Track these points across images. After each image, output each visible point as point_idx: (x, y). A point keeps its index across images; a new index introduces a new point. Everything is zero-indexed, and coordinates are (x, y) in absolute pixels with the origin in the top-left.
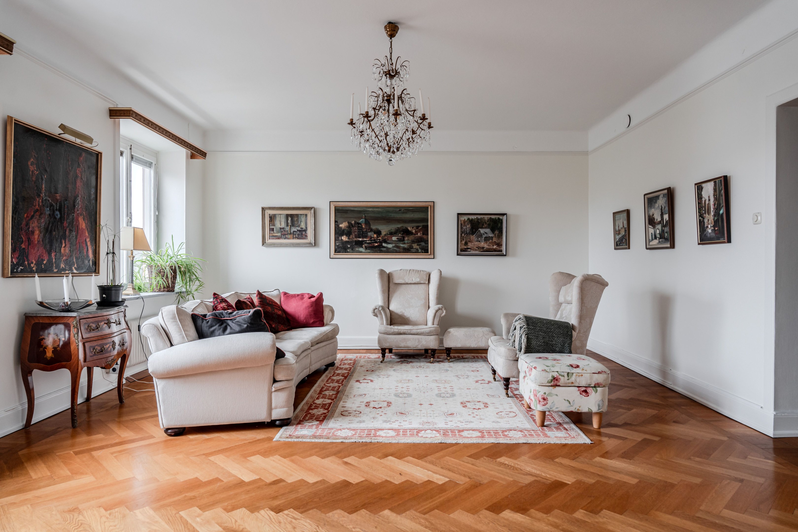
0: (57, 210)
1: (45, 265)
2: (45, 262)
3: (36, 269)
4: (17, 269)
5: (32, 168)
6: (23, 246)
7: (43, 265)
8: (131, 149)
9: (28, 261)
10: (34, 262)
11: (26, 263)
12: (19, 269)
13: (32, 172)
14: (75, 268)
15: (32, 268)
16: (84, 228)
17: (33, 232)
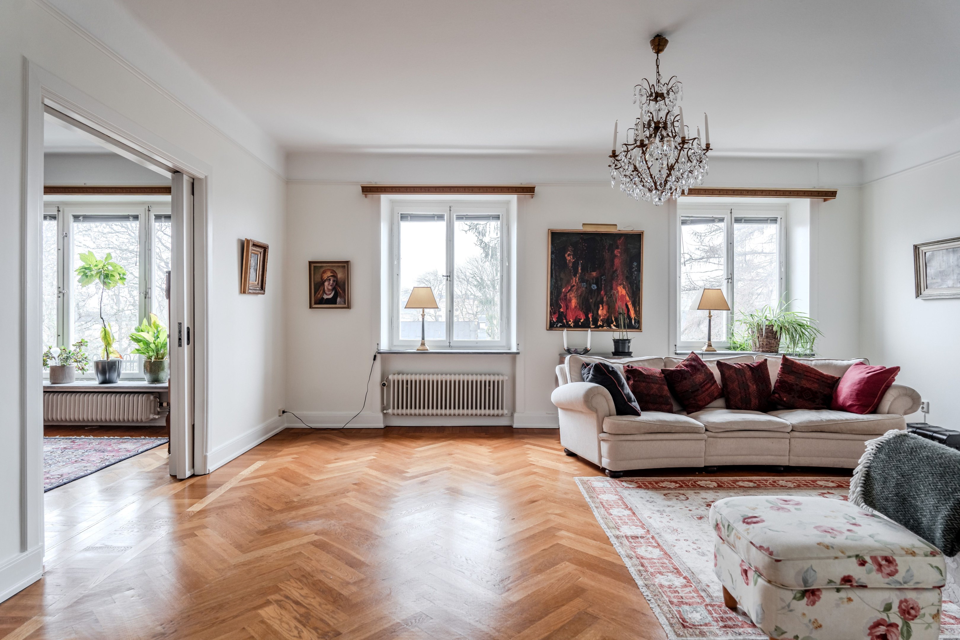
0: (593, 283)
1: (582, 323)
2: (582, 321)
3: (574, 325)
4: (557, 325)
5: (568, 258)
6: (562, 310)
7: (580, 323)
8: (731, 213)
9: (566, 319)
10: (572, 321)
11: (565, 321)
12: (559, 325)
13: (569, 261)
14: (614, 325)
15: (570, 324)
16: (624, 294)
17: (570, 301)
